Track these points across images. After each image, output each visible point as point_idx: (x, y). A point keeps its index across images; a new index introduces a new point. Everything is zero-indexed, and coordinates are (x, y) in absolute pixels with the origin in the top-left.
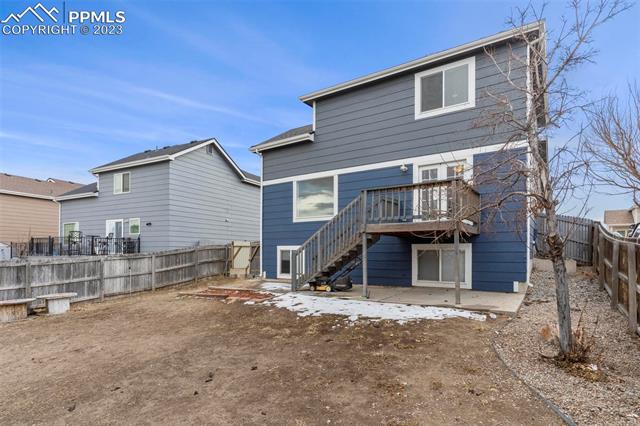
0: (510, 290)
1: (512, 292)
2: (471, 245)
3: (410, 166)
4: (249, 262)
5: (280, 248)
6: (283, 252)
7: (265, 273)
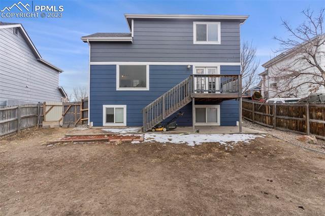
0: (235, 125)
1: (236, 126)
2: (219, 106)
3: (192, 66)
4: (61, 117)
5: (105, 107)
6: (107, 109)
7: (92, 123)
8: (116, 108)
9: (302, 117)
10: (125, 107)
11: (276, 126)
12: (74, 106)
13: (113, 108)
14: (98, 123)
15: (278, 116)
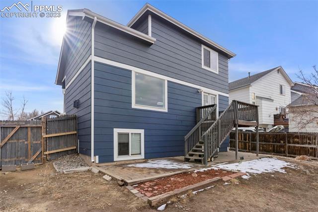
0: (226, 151)
5: (116, 131)
6: (120, 134)
7: (97, 157)
8: (132, 134)
9: (280, 142)
10: (142, 131)
11: (252, 150)
12: (27, 127)
13: (128, 134)
14: (106, 157)
15: (253, 142)
